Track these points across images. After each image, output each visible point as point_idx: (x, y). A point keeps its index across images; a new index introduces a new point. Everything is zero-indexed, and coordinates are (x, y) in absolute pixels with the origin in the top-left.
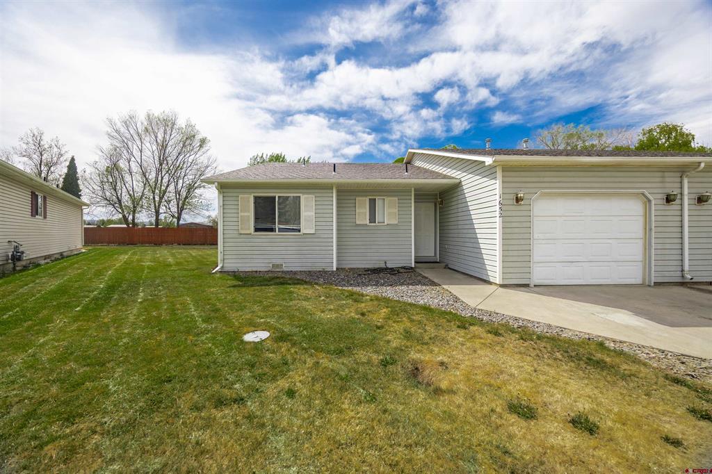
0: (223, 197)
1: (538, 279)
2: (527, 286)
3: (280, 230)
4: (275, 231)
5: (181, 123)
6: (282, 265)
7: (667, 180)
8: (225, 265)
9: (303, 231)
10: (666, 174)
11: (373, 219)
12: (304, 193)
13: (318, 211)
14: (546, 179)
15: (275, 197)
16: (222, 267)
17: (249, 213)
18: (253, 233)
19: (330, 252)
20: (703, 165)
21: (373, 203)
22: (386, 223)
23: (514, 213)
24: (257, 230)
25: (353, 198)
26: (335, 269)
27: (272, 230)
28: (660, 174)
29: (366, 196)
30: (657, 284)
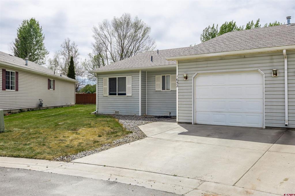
0: (98, 79)
2: (191, 123)
3: (119, 94)
4: (116, 95)
6: (119, 112)
7: (275, 61)
8: (99, 111)
9: (127, 95)
10: (274, 57)
11: (163, 88)
12: (127, 75)
13: (133, 84)
14: (200, 66)
15: (116, 78)
16: (97, 112)
17: (106, 86)
18: (108, 96)
19: (138, 106)
20: (284, 52)
21: (163, 78)
22: (170, 90)
23: (184, 85)
24: (110, 94)
25: (154, 76)
26: (140, 115)
27: (115, 94)
28: (269, 57)
29: (160, 75)
30: (267, 128)
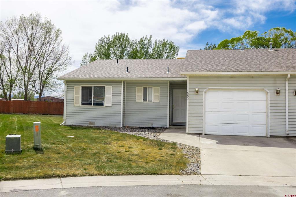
0: (67, 87)
1: (209, 132)
2: (201, 134)
3: (94, 104)
4: (92, 105)
5: (42, 21)
6: (94, 123)
7: (278, 82)
8: (67, 122)
9: (106, 105)
10: (277, 79)
11: (145, 99)
12: (106, 85)
13: (113, 95)
14: (211, 82)
15: (92, 87)
16: (65, 123)
17: (79, 95)
18: (80, 106)
19: (119, 117)
20: (289, 76)
21: (145, 90)
22: (153, 101)
23: (195, 98)
24: (83, 104)
25: (135, 87)
26: (121, 126)
27: (90, 104)
28: (273, 79)
29: (142, 86)
30: (271, 136)
